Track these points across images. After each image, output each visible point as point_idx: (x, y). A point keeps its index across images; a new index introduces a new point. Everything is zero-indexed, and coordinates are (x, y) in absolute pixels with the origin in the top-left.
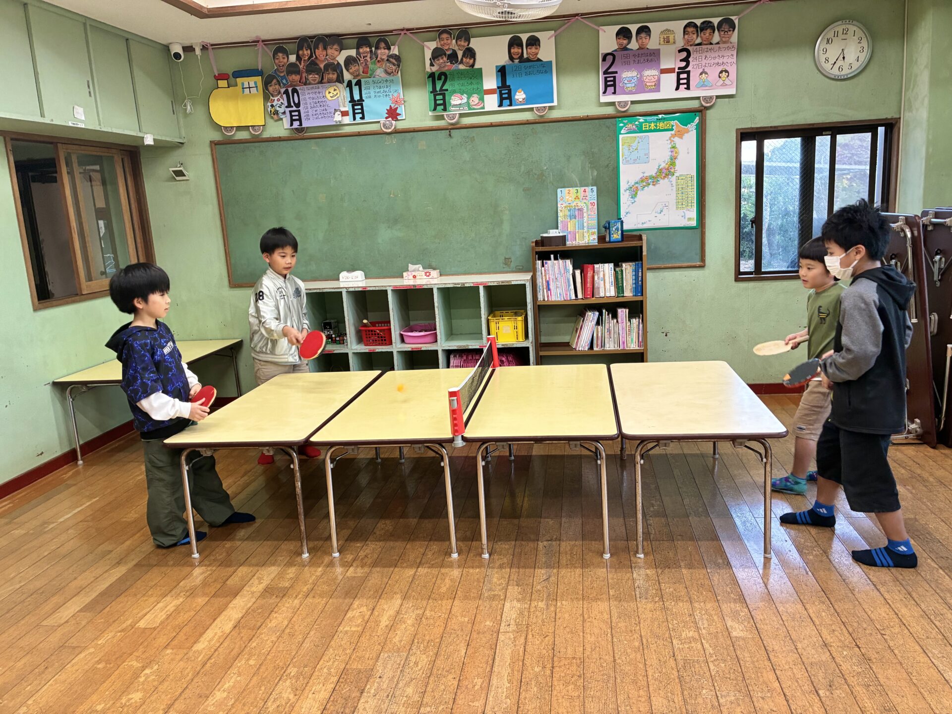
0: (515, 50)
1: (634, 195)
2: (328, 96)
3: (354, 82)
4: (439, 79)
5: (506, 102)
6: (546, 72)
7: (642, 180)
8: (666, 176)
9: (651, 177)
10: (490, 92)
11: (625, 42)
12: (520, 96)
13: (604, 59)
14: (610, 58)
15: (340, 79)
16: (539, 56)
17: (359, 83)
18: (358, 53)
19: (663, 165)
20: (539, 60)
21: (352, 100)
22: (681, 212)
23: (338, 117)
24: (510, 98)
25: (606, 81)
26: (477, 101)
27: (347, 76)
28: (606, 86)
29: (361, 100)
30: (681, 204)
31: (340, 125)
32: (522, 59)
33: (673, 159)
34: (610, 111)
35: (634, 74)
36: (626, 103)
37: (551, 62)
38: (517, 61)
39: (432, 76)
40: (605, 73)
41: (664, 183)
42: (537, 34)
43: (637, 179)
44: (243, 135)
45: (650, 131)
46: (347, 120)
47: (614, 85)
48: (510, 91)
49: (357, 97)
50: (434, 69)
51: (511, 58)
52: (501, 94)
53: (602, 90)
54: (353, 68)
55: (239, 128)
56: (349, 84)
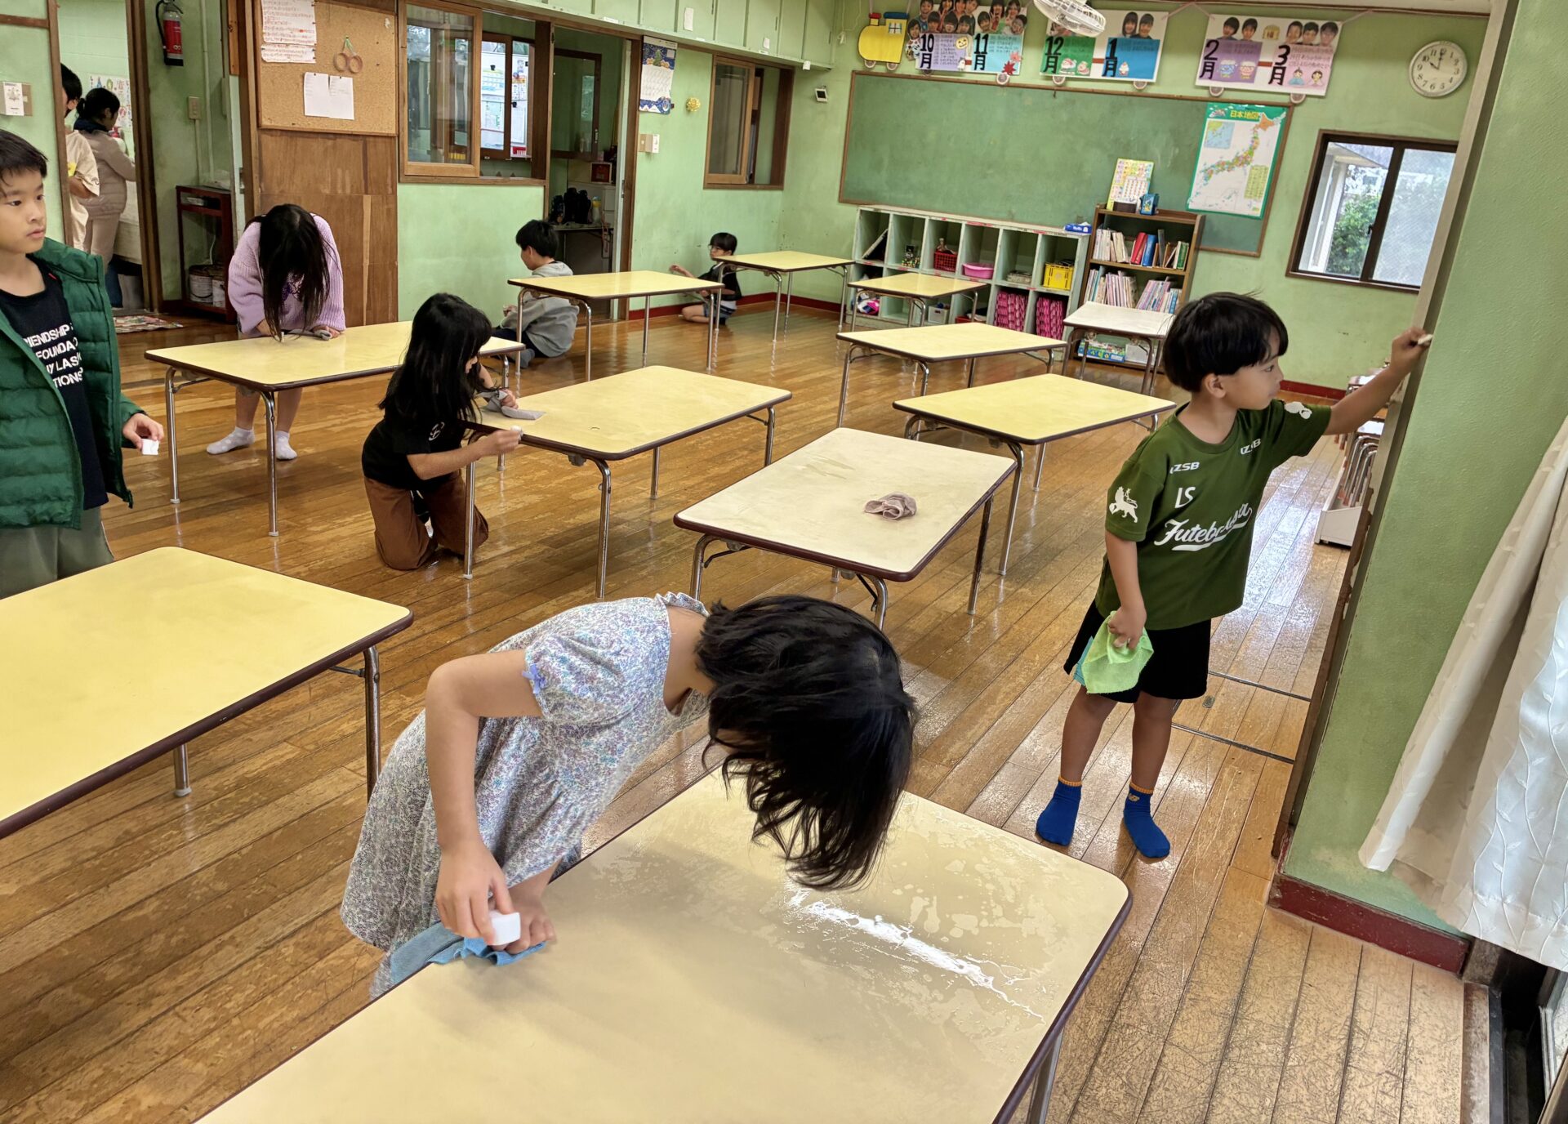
0: (1130, 26)
1: (1207, 178)
2: (958, 45)
3: (982, 35)
4: (1056, 42)
5: (1110, 72)
6: (1152, 50)
7: (1218, 164)
8: (1242, 164)
9: (1228, 163)
10: (1099, 61)
11: (1232, 31)
12: (1124, 68)
13: (1208, 45)
14: (1213, 45)
15: (971, 32)
16: (1150, 34)
17: (986, 38)
18: (992, 10)
19: (1241, 153)
20: (1149, 38)
21: (977, 52)
22: (1248, 201)
23: (962, 65)
24: (1114, 69)
25: (1205, 66)
26: (1084, 68)
27: (978, 29)
28: (1204, 70)
29: (985, 52)
30: (1250, 193)
31: (961, 73)
32: (1134, 36)
33: (1253, 149)
34: (1204, 94)
35: (1233, 62)
36: (1219, 89)
37: (1158, 41)
38: (1128, 36)
39: (1050, 39)
40: (1206, 58)
41: (1238, 170)
42: (1151, 13)
43: (1214, 163)
44: (881, 69)
45: (1237, 119)
46: (969, 68)
47: (1212, 71)
48: (1116, 62)
49: (981, 49)
50: (1053, 33)
51: (1124, 32)
52: (1107, 64)
53: (1199, 74)
54: (984, 24)
55: (879, 63)
56: (978, 38)
